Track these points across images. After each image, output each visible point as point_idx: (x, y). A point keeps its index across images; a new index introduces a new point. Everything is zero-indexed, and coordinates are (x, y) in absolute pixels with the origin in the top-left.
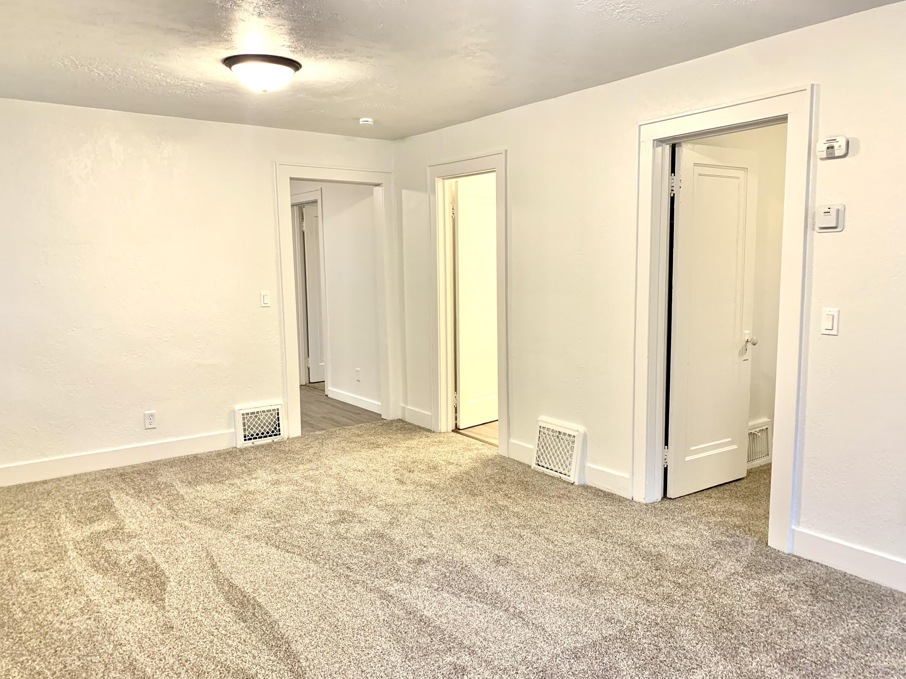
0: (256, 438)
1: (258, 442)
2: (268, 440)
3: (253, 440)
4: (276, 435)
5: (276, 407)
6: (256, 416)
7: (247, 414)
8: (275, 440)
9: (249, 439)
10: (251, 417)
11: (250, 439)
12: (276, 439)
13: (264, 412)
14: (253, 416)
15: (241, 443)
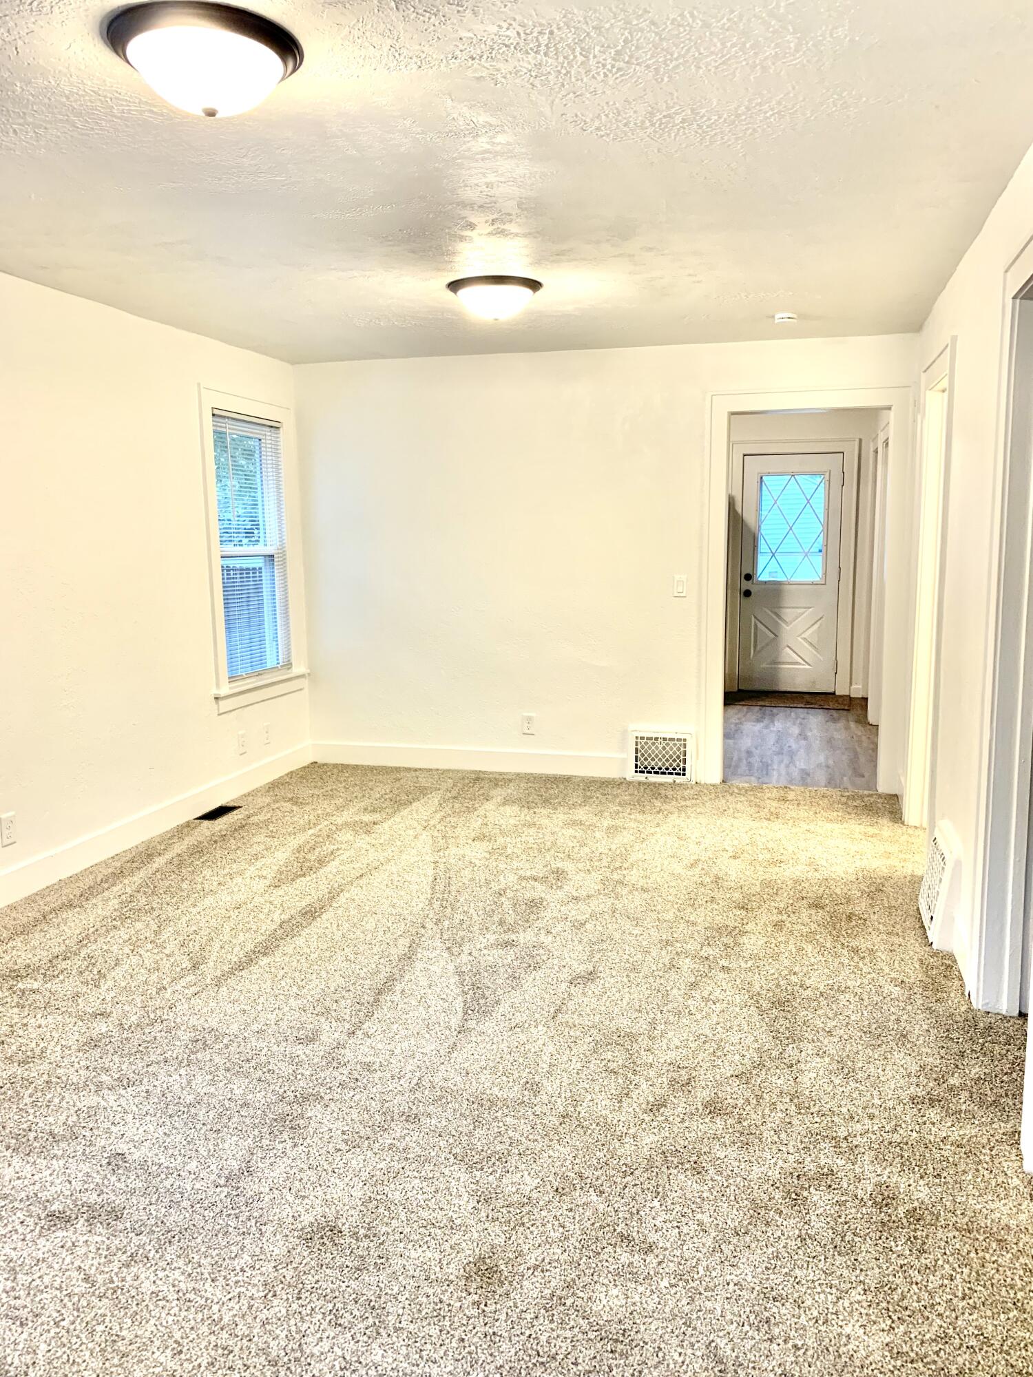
0: (650, 772)
1: (654, 778)
2: (668, 779)
3: (646, 775)
4: (678, 774)
5: (682, 737)
6: (653, 744)
7: (642, 738)
8: (678, 781)
9: (641, 772)
10: (646, 743)
11: (643, 772)
12: (679, 779)
13: (665, 739)
14: (650, 742)
15: (630, 774)
